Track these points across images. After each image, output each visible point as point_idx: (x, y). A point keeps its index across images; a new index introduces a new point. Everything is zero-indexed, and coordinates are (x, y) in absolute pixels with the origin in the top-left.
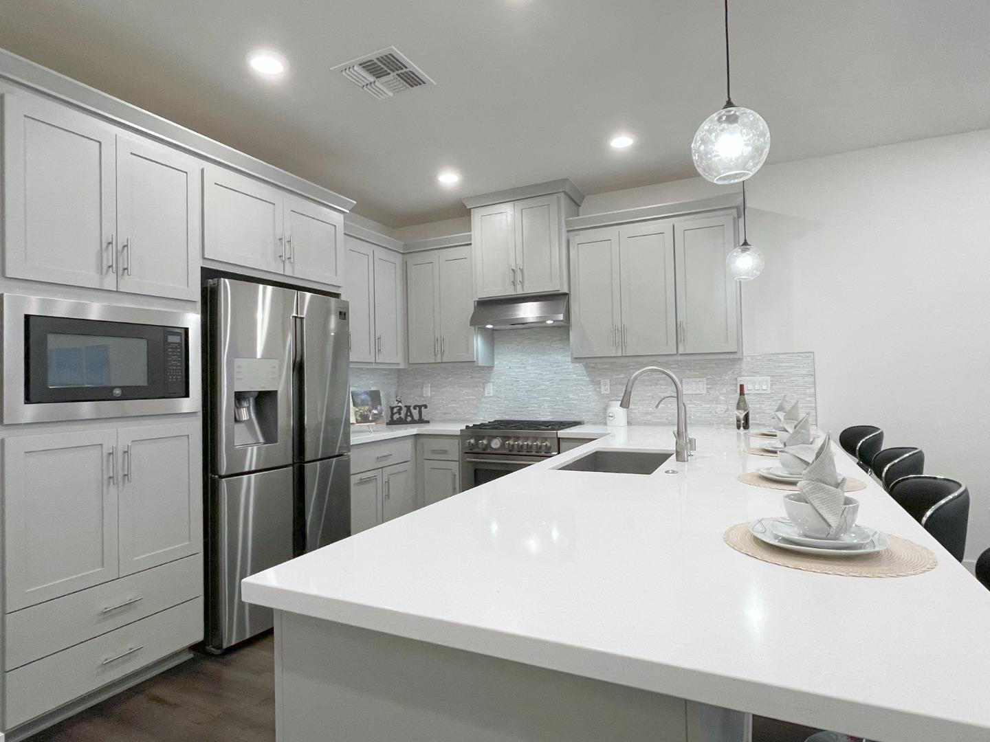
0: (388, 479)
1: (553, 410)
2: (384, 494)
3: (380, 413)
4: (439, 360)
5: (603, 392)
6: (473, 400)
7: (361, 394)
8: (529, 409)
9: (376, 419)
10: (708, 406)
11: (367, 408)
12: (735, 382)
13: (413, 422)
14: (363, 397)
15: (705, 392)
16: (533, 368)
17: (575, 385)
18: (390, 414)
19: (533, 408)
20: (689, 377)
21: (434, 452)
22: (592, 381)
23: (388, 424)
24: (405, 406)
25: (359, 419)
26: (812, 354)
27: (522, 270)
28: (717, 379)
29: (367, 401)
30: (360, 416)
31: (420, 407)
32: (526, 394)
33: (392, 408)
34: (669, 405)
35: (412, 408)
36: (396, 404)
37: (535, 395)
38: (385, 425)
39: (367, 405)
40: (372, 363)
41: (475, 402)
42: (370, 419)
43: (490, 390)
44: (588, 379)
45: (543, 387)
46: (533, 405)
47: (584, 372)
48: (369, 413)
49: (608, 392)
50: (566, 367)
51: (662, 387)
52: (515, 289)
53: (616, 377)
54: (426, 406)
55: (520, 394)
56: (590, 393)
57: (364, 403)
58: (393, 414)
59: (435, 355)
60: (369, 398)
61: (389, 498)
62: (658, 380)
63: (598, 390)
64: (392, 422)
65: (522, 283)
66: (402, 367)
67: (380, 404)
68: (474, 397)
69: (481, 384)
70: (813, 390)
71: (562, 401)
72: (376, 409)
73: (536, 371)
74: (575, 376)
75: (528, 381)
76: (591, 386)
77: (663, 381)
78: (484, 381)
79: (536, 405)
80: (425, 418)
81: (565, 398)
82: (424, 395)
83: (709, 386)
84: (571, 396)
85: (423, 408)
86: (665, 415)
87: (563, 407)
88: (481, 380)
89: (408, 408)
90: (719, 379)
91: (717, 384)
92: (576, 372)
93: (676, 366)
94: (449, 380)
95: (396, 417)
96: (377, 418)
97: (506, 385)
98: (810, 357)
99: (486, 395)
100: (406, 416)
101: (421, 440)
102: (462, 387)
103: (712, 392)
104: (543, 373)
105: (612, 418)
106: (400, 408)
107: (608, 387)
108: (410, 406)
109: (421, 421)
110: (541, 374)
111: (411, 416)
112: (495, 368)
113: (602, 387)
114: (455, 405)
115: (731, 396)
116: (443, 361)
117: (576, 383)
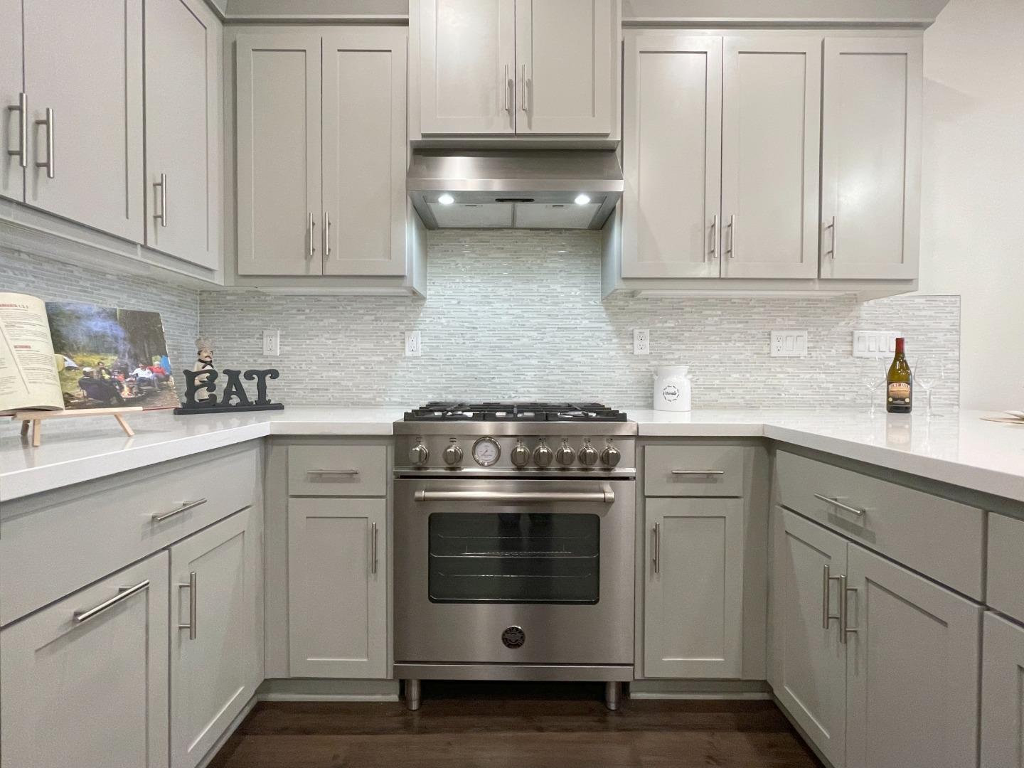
0: (192, 578)
1: (541, 384)
2: (175, 626)
3: (163, 378)
4: (315, 269)
5: (637, 352)
6: (381, 363)
7: (89, 317)
8: (496, 380)
9: (146, 395)
10: (808, 376)
11: (110, 360)
12: (849, 339)
13: (245, 406)
14: (98, 325)
15: (805, 353)
16: (506, 305)
17: (586, 339)
18: (185, 388)
19: (502, 380)
20: (782, 329)
21: (319, 477)
22: (619, 333)
23: (178, 412)
24: (226, 372)
25: (80, 393)
26: (958, 299)
27: (529, 84)
28: (823, 333)
29: (116, 338)
30: (82, 384)
31: (262, 375)
32: (490, 353)
33: (190, 376)
34: (748, 375)
35: (241, 377)
36: (197, 367)
37: (508, 356)
38: (169, 417)
39: (116, 352)
40: (134, 244)
41: (383, 368)
42: (125, 394)
43: (415, 344)
44: (610, 328)
45: (525, 340)
46: (504, 374)
47: (604, 315)
48: (121, 377)
49: (647, 351)
50: (570, 305)
51: (738, 344)
52: (514, 123)
53: (660, 325)
54: (275, 374)
55: (478, 354)
56: (613, 353)
57: (99, 344)
58: (192, 389)
59: (308, 257)
60: (121, 333)
61: (192, 636)
62: (733, 333)
63: (628, 347)
64: (191, 408)
65: (529, 112)
66: (218, 280)
67: (163, 353)
68: (382, 358)
69: (398, 333)
70: (957, 354)
71: (561, 367)
72: (148, 365)
73: (510, 312)
74: (585, 322)
75: (494, 329)
76: (615, 340)
77: (738, 335)
78: (402, 327)
79: (508, 374)
80: (272, 397)
81: (567, 361)
82: (266, 353)
83: (811, 345)
84: (577, 357)
85: (268, 377)
86: (740, 391)
87: (563, 378)
88: (397, 324)
89: (233, 375)
90: (826, 333)
91: (822, 340)
92: (587, 315)
93: (762, 309)
94: (326, 322)
95: (203, 394)
96: (150, 394)
97: (451, 335)
98: (955, 302)
99: (408, 354)
100: (228, 393)
101: (276, 450)
102: (356, 338)
103: (814, 354)
104: (526, 315)
105: (675, 397)
106: (214, 375)
107: (647, 343)
108: (239, 372)
109: (263, 404)
110: (523, 317)
111: (241, 393)
112: (427, 303)
113: (636, 342)
114: (337, 374)
115: (843, 360)
116: (328, 273)
117: (589, 334)
